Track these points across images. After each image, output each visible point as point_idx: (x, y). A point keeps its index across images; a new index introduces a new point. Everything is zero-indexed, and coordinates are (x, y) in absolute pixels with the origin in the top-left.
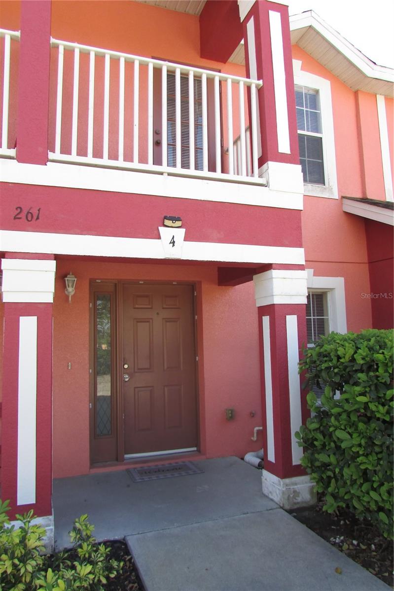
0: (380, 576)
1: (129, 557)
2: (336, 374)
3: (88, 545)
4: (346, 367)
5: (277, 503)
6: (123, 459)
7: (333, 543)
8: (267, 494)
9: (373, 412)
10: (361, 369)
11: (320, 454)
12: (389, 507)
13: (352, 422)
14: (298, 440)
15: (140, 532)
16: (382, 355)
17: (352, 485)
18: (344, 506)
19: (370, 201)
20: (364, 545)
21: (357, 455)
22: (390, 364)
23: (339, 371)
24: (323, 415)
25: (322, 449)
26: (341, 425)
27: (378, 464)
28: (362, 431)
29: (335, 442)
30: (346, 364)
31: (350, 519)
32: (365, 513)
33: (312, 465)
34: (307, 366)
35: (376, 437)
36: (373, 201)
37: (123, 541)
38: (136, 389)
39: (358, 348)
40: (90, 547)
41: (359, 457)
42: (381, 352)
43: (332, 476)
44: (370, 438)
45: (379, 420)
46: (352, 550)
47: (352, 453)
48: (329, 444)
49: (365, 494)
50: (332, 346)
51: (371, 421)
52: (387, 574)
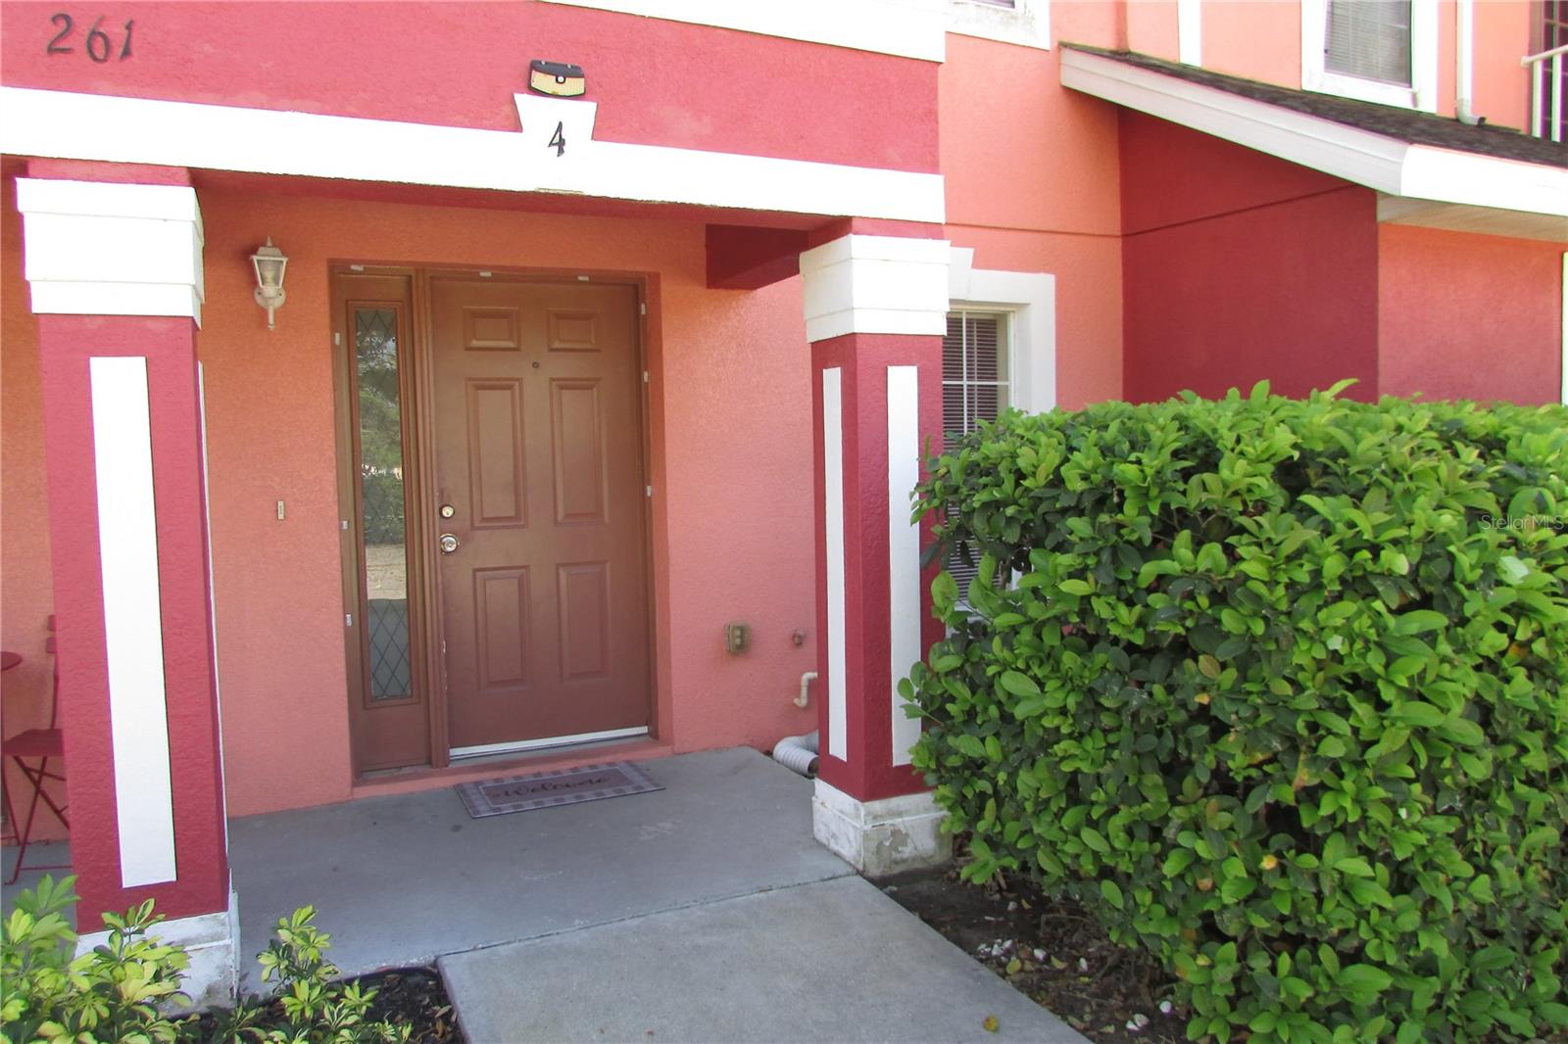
0: (1094, 1033)
1: (445, 1009)
2: (1010, 520)
3: (311, 987)
4: (1040, 500)
5: (849, 863)
6: (447, 761)
7: (984, 957)
8: (825, 842)
9: (1103, 622)
10: (1077, 506)
11: (962, 736)
12: (1128, 867)
13: (1047, 650)
14: (908, 702)
15: (480, 946)
16: (1134, 467)
17: (1036, 814)
18: (1015, 867)
19: (1137, 60)
20: (1060, 959)
21: (1056, 735)
22: (1154, 492)
23: (1020, 511)
24: (974, 634)
25: (965, 723)
26: (1017, 657)
27: (1108, 758)
28: (1070, 674)
29: (999, 704)
30: (1037, 492)
31: (1033, 898)
32: (1066, 884)
33: (940, 765)
34: (936, 502)
35: (1105, 689)
36: (1145, 61)
37: (430, 968)
38: (479, 574)
39: (1071, 449)
40: (317, 990)
41: (1057, 742)
42: (1132, 457)
43: (990, 791)
44: (1091, 692)
45: (1117, 645)
46: (1031, 972)
47: (1040, 732)
48: (986, 710)
49: (1070, 837)
50: (1002, 445)
51: (1096, 647)
52: (1111, 1029)
